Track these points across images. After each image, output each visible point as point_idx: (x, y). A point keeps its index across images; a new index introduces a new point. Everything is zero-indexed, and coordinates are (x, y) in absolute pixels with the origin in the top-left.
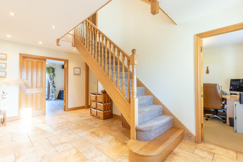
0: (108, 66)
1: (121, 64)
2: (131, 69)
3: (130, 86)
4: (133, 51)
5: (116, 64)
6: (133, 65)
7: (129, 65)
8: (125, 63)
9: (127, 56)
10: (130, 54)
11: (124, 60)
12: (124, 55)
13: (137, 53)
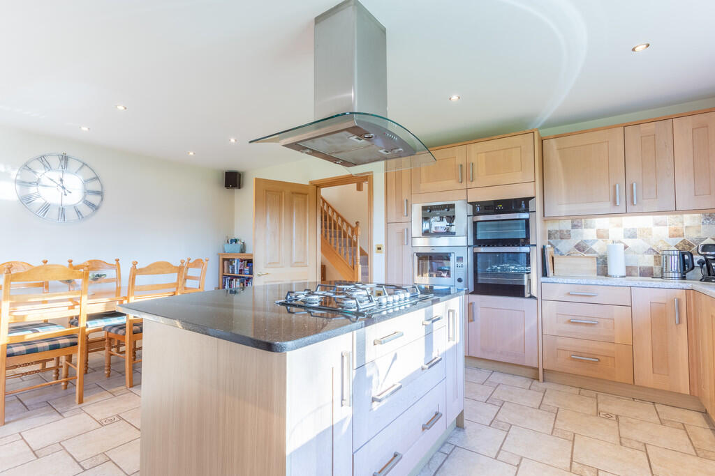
0: (336, 240)
1: (340, 228)
2: (355, 239)
3: (354, 253)
4: (357, 223)
5: (335, 228)
6: (357, 235)
7: (353, 235)
8: (349, 233)
9: (351, 226)
10: (354, 225)
11: (348, 230)
12: (348, 225)
13: (360, 225)
